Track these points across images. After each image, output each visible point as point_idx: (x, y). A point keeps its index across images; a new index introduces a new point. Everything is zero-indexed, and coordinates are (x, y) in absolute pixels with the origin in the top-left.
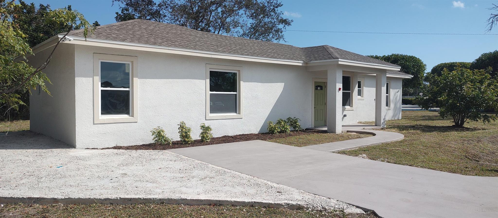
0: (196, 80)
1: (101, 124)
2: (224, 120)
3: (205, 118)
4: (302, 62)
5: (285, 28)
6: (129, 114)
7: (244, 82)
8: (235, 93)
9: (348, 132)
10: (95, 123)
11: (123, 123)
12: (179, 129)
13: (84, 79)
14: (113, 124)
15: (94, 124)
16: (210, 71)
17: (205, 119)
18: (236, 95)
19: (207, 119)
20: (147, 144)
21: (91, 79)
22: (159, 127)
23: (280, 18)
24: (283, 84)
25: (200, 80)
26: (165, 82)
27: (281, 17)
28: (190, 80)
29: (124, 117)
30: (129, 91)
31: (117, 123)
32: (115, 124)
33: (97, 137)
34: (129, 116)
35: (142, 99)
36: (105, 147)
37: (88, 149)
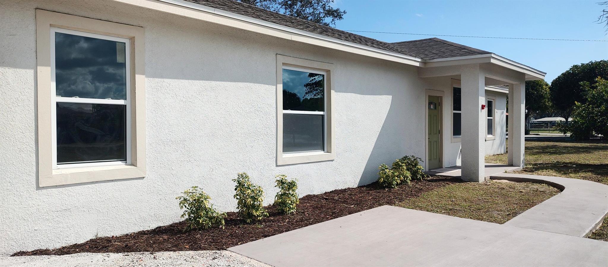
1: (56, 187)
2: (306, 164)
3: (275, 163)
4: (419, 60)
5: (333, 22)
6: (126, 160)
7: (337, 91)
8: (321, 113)
9: (492, 178)
10: (41, 186)
11: (112, 181)
12: (236, 189)
14: (89, 185)
15: (38, 188)
17: (275, 165)
18: (323, 116)
19: (278, 164)
20: (166, 225)
21: (31, 72)
22: (196, 187)
23: (327, 8)
24: (390, 97)
25: (266, 86)
27: (329, 6)
29: (113, 167)
30: (126, 105)
31: (97, 182)
32: (93, 185)
33: (48, 220)
34: (126, 165)
35: (155, 124)
36: (69, 242)
37: (22, 254)
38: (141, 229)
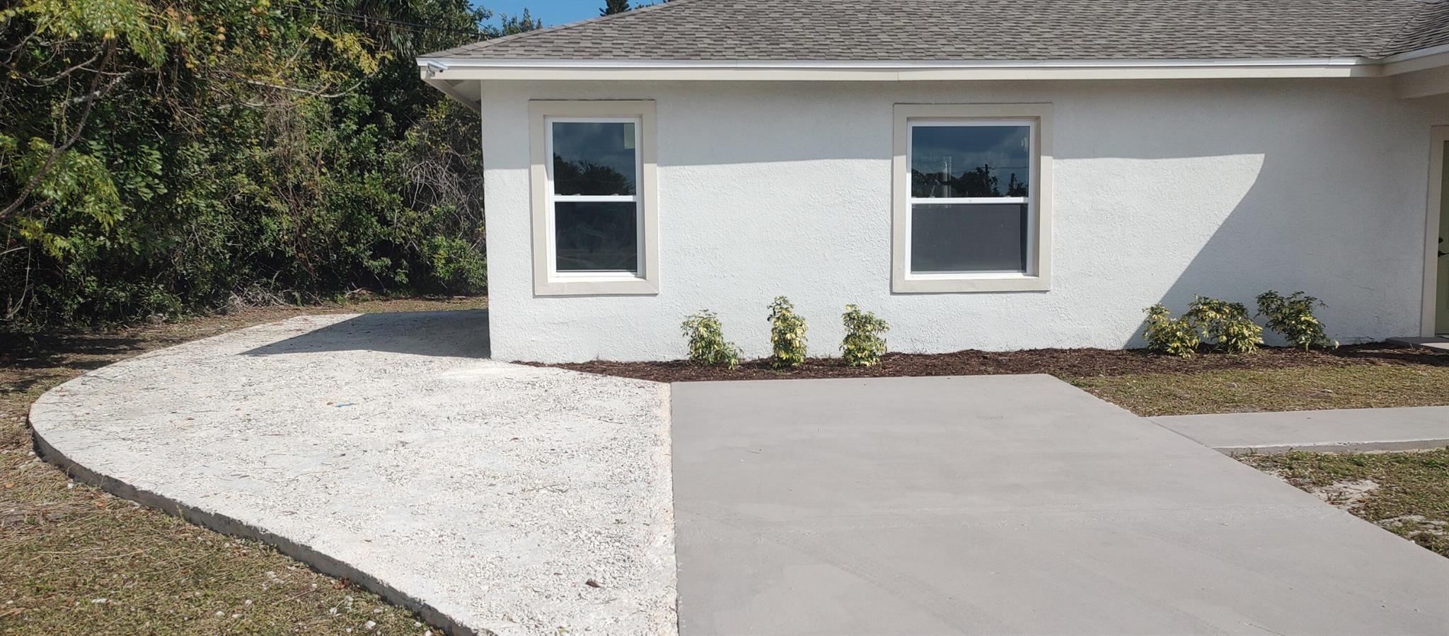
0: (853, 160)
1: (553, 296)
2: (968, 295)
3: (888, 288)
4: (1352, 62)
6: (636, 271)
7: (1058, 156)
8: (1020, 200)
10: (537, 294)
11: (616, 295)
13: (506, 174)
15: (535, 296)
16: (913, 127)
18: (1024, 207)
19: (896, 291)
21: (525, 172)
22: (708, 309)
24: (1260, 158)
25: (871, 160)
26: (743, 172)
28: (832, 161)
29: (622, 278)
30: (635, 203)
31: (598, 295)
32: (594, 298)
33: (545, 332)
34: (636, 277)
35: (672, 226)
36: (566, 360)
37: (519, 362)
38: (653, 359)
